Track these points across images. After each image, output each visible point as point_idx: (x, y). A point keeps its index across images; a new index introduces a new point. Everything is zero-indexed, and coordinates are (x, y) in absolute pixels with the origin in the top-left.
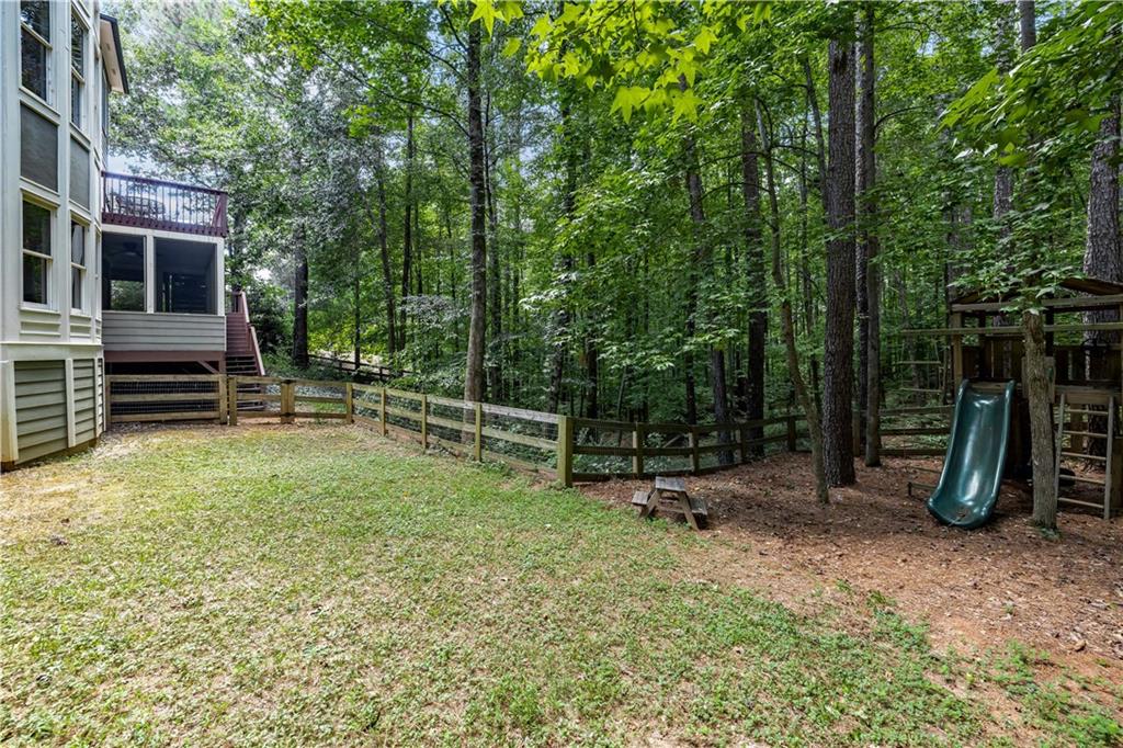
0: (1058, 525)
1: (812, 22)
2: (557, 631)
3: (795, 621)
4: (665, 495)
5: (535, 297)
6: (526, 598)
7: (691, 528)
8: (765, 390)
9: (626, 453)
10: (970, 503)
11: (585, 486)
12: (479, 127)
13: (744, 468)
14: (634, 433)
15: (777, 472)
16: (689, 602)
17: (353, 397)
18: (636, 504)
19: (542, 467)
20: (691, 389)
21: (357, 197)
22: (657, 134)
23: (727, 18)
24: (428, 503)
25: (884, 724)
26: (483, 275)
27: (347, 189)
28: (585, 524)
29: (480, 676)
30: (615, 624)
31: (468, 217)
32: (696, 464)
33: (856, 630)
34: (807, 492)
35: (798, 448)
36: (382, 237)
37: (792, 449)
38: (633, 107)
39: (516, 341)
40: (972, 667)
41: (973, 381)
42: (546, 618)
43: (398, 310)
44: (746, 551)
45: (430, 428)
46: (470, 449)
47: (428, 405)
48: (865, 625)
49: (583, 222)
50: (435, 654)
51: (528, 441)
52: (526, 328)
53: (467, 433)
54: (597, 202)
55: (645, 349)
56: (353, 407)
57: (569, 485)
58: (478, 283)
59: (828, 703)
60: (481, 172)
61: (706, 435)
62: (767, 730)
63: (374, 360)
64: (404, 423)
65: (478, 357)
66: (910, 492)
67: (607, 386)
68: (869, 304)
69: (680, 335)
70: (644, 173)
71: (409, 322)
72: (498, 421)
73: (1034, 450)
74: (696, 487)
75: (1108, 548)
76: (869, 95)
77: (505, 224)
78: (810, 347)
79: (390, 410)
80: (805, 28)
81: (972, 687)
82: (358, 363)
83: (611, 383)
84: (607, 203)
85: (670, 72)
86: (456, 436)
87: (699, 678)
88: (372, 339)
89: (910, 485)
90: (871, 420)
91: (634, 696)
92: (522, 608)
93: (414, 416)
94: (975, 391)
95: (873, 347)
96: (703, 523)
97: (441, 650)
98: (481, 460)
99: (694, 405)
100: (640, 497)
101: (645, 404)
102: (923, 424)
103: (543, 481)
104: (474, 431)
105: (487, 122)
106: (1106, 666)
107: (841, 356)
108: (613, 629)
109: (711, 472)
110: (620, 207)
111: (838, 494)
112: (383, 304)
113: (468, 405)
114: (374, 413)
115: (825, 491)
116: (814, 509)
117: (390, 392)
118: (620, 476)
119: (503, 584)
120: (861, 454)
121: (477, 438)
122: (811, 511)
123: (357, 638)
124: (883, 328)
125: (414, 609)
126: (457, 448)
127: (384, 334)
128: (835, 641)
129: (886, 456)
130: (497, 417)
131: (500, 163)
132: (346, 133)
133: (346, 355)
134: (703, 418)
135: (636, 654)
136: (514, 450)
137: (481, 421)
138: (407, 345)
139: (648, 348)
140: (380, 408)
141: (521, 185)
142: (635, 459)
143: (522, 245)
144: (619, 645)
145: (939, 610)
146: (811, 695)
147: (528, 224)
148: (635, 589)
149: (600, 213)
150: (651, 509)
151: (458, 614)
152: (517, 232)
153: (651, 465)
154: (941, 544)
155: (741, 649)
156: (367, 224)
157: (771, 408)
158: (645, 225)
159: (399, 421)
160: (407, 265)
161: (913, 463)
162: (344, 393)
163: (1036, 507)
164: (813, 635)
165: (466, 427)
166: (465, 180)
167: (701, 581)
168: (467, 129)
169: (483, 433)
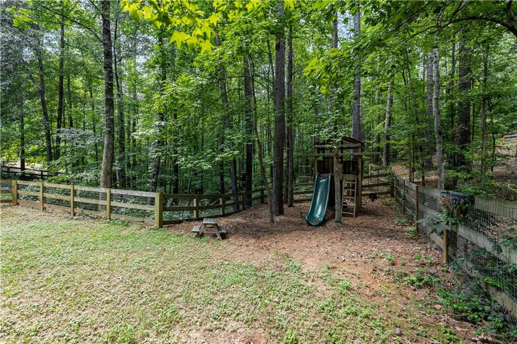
0: (342, 221)
1: (267, 27)
2: (148, 297)
3: (257, 270)
4: (208, 226)
5: (141, 132)
6: (132, 285)
7: (219, 239)
8: (253, 179)
9: (191, 209)
10: (318, 217)
11: (170, 226)
12: (109, 39)
13: (243, 212)
14: (195, 200)
15: (256, 212)
16: (214, 272)
17: (18, 189)
18: (194, 232)
19: (146, 220)
20: (222, 179)
21: (21, 65)
22: (204, 60)
23: (223, 12)
24: (73, 246)
25: (284, 301)
26: (112, 120)
27: (12, 59)
28: (169, 244)
29: (100, 330)
30: (179, 288)
31: (102, 87)
32: (223, 212)
33: (278, 269)
34: (267, 219)
35: (265, 202)
36: (41, 93)
37: (262, 202)
38: (182, 42)
39: (134, 156)
40: (313, 274)
41: (321, 173)
42: (142, 292)
43: (54, 137)
44: (241, 245)
45: (76, 204)
46: (103, 214)
47: (75, 191)
48: (282, 266)
49: (168, 97)
50: (71, 326)
51: (139, 207)
52: (140, 150)
53: (102, 205)
54: (174, 88)
55: (198, 159)
56: (18, 195)
57: (161, 227)
58: (109, 124)
59: (265, 299)
60: (111, 64)
61: (228, 199)
62: (241, 316)
63: (36, 166)
64: (59, 202)
65: (109, 164)
66: (301, 215)
67: (184, 179)
68: (290, 144)
69: (214, 153)
70: (198, 78)
71: (62, 144)
72: (122, 198)
73: (336, 197)
74: (222, 222)
75: (353, 227)
76: (290, 62)
77: (127, 94)
78: (270, 160)
79: (47, 195)
80: (265, 28)
81: (313, 281)
82: (23, 168)
83: (186, 177)
84: (179, 89)
85: (199, 29)
86: (95, 208)
87: (215, 302)
88: (35, 154)
89: (301, 213)
90: (290, 189)
91: (185, 318)
92: (129, 290)
93: (65, 198)
94: (321, 176)
95: (291, 161)
96: (224, 236)
97: (75, 323)
98: (110, 219)
99: (223, 185)
100: (196, 228)
101: (202, 187)
102: (307, 189)
103: (147, 227)
104: (106, 204)
105: (116, 38)
106: (349, 265)
107: (280, 163)
108: (177, 290)
109: (229, 214)
110: (186, 92)
111: (277, 219)
112: (43, 133)
113: (102, 190)
114: (36, 198)
115: (273, 218)
116: (268, 225)
117: (46, 184)
118: (187, 220)
119: (118, 281)
120: (286, 202)
121: (108, 208)
122: (267, 226)
123: (12, 330)
124: (294, 153)
125: (58, 305)
126: (94, 214)
127: (43, 151)
128: (271, 275)
129: (295, 202)
130: (122, 196)
131: (124, 61)
132: (11, 23)
133: (13, 163)
134: (228, 192)
135: (188, 299)
136: (131, 212)
137: (110, 198)
138: (60, 158)
139: (199, 159)
140: (40, 195)
141: (136, 74)
142: (195, 211)
143: (138, 106)
144: (180, 297)
145: (306, 256)
146: (260, 297)
147: (140, 96)
148: (190, 270)
149: (177, 94)
150: (200, 233)
151: (87, 302)
152: (134, 99)
153: (203, 214)
154: (309, 233)
155: (235, 286)
156: (30, 83)
157: (255, 186)
158: (198, 102)
159: (55, 202)
160: (61, 111)
161: (303, 204)
162: (11, 187)
163: (336, 216)
164: (263, 274)
165: (101, 202)
166: (101, 67)
167: (221, 261)
168: (102, 39)
169: (111, 205)
